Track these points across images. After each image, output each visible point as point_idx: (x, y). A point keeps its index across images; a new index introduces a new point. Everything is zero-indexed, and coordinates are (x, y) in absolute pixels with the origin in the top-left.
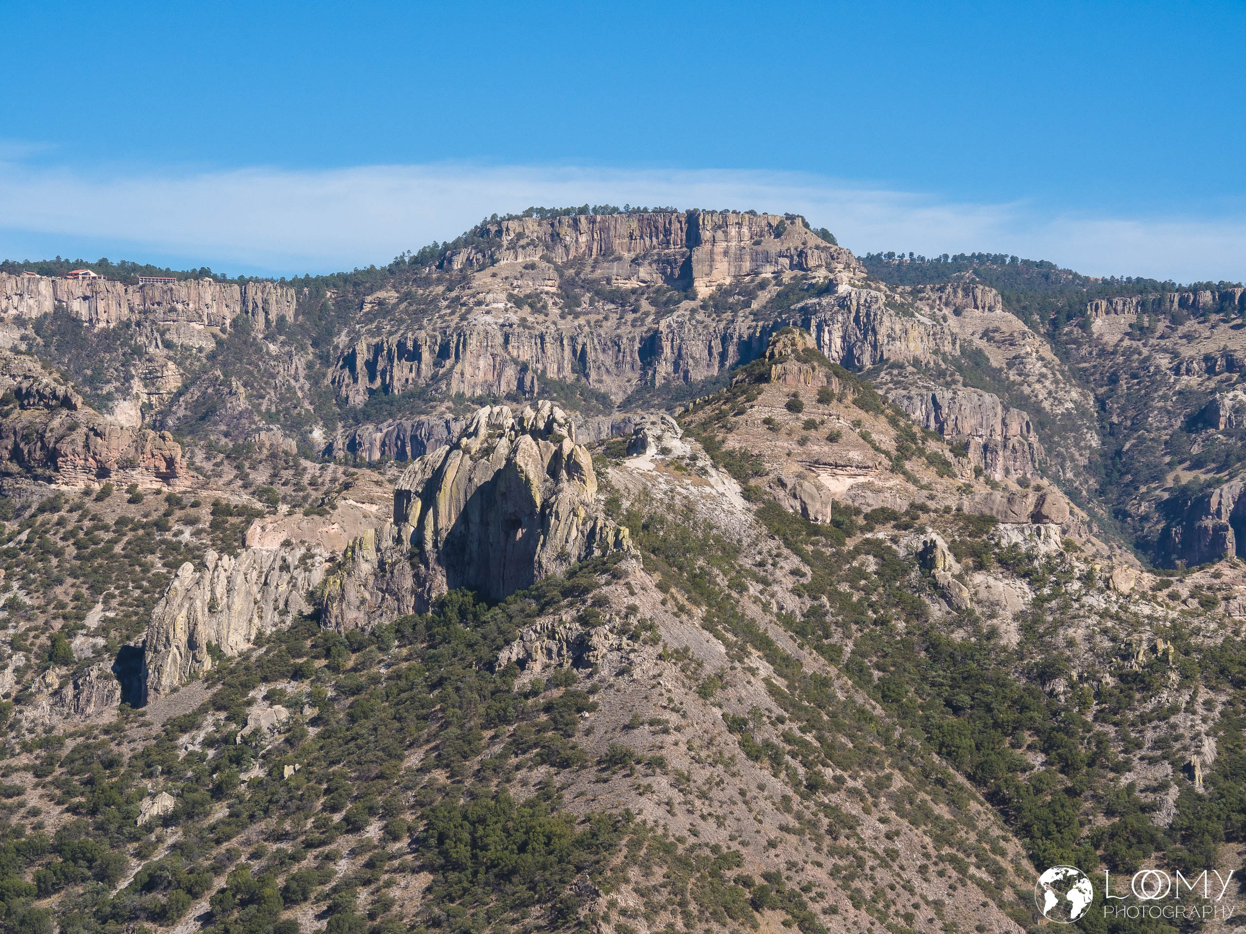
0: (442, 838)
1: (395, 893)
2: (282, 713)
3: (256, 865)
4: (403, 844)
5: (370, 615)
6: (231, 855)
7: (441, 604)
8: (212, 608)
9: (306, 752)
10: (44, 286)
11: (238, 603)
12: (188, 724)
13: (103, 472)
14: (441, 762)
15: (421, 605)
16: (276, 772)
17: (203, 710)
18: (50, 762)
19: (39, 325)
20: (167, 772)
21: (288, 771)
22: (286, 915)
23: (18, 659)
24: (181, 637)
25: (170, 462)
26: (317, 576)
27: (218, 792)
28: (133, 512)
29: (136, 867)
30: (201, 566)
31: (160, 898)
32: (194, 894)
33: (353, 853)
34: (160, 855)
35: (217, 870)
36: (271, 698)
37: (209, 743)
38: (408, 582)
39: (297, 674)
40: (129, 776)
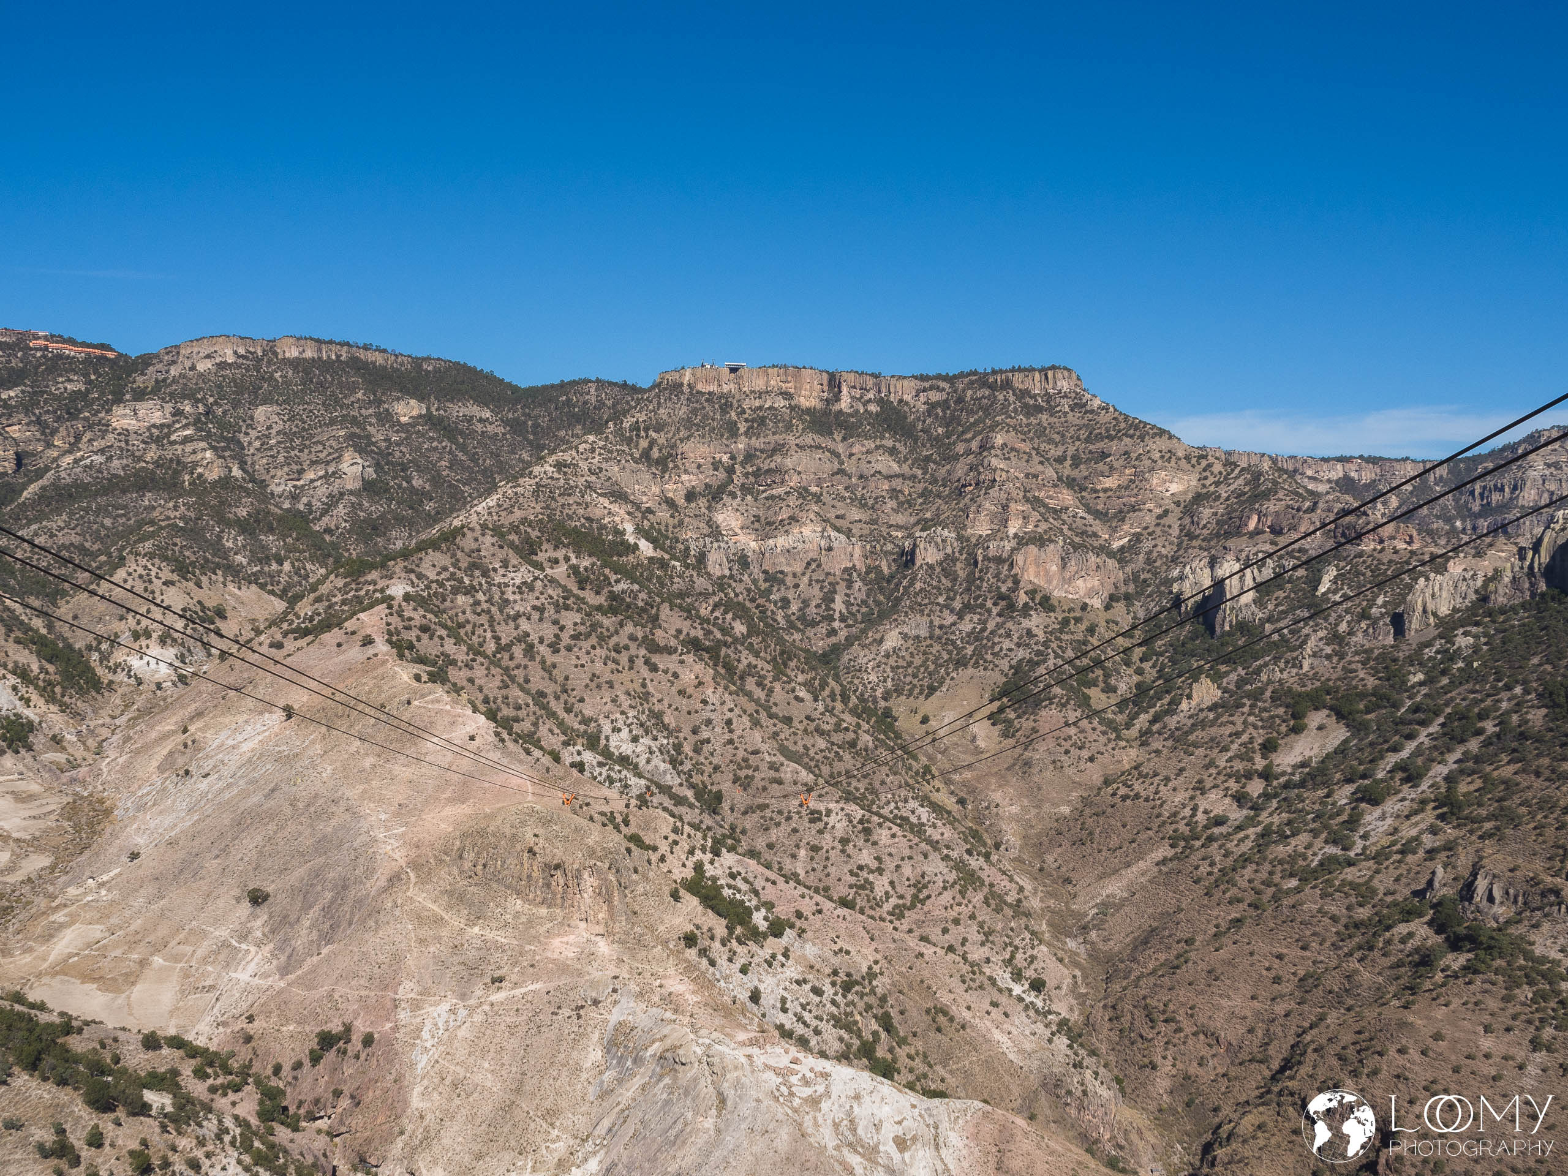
0: (1551, 694)
1: (1530, 716)
2: (1471, 640)
3: (1464, 704)
4: (1533, 696)
5: (1509, 599)
6: (1452, 699)
7: (1543, 595)
8: (1433, 596)
9: (1482, 657)
10: (1339, 466)
11: (1444, 594)
12: (1428, 644)
13: (1381, 541)
14: (1548, 662)
15: (1533, 595)
16: (1469, 664)
17: (1434, 639)
18: (1368, 659)
19: (1337, 482)
20: (1420, 664)
21: (1475, 664)
22: (1480, 725)
23: (1348, 617)
24: (1420, 608)
25: (1411, 537)
26: (1479, 583)
27: (1444, 673)
28: (1395, 557)
29: (1409, 703)
30: (1427, 579)
31: (1421, 716)
32: (1437, 714)
33: (1509, 699)
34: (1418, 699)
35: (1447, 705)
36: (1465, 634)
37: (1438, 652)
38: (1527, 585)
39: (1477, 624)
40: (1403, 666)
